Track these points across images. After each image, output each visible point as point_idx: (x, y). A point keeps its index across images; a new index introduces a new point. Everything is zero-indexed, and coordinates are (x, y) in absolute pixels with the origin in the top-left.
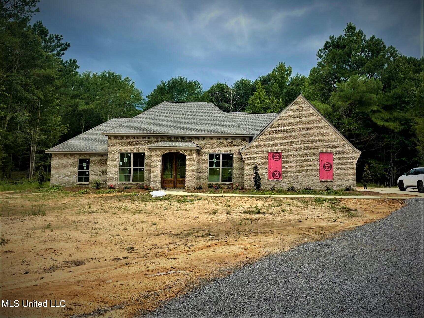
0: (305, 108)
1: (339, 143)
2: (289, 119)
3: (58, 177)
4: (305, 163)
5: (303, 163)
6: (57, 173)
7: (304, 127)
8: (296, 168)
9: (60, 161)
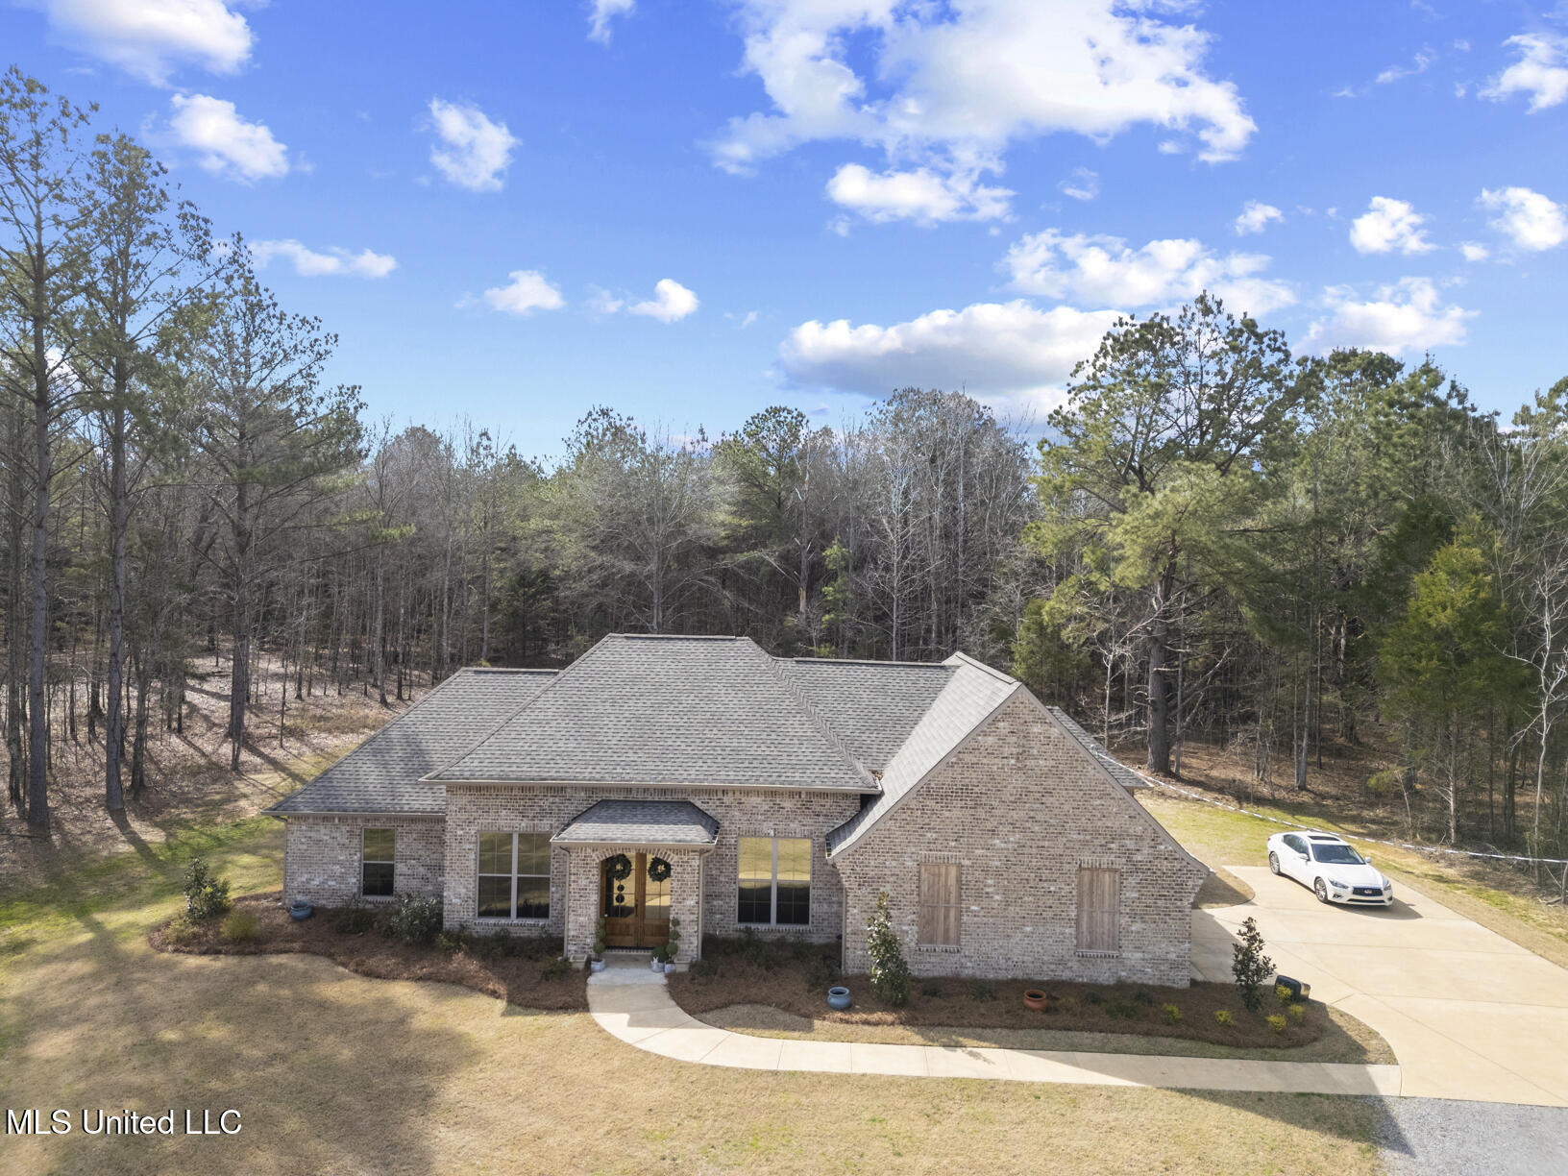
0: (1036, 729)
1: (1141, 838)
2: (985, 761)
3: (309, 881)
4: (1031, 899)
5: (1026, 899)
6: (304, 870)
7: (1032, 788)
8: (1005, 913)
9: (313, 834)
